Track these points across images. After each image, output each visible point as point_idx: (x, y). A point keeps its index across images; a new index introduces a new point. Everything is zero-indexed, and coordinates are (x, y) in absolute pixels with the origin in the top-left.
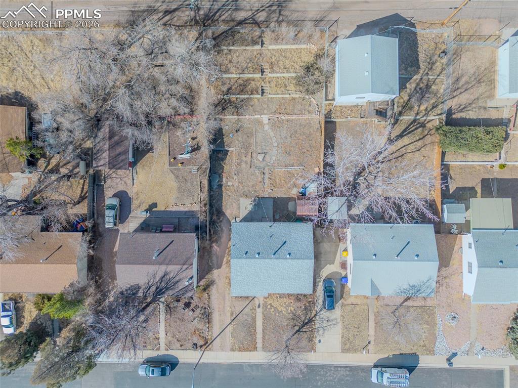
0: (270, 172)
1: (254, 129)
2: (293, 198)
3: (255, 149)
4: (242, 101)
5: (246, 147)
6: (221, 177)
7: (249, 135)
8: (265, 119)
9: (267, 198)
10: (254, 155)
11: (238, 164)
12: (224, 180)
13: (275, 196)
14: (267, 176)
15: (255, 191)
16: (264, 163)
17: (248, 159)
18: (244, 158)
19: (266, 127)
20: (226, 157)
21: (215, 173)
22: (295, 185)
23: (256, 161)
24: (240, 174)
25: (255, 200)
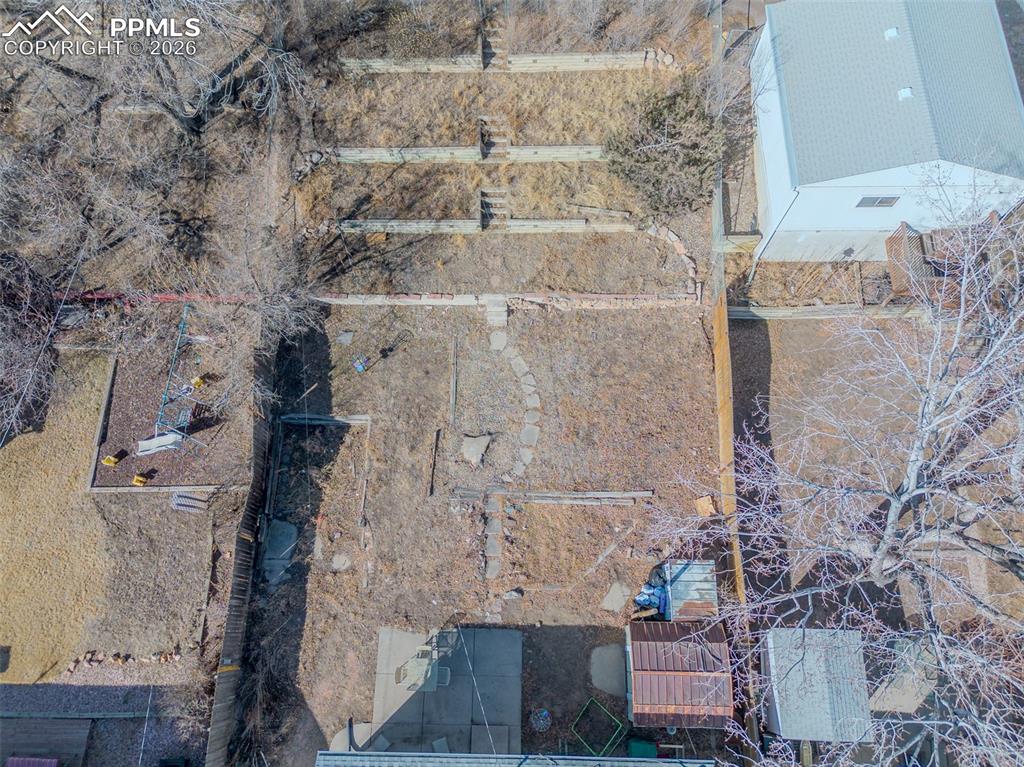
0: (512, 512)
1: (451, 346)
2: (608, 628)
3: (450, 417)
4: (410, 244)
5: (417, 411)
6: (304, 531)
7: (430, 366)
8: (493, 307)
9: (495, 626)
10: (448, 443)
11: (379, 479)
12: (319, 545)
13: (530, 621)
14: (497, 528)
15: (446, 595)
16: (488, 473)
17: (424, 458)
18: (404, 454)
19: (499, 341)
20: (337, 452)
21: (284, 518)
22: (616, 573)
23: (452, 468)
24: (385, 521)
25: (442, 637)
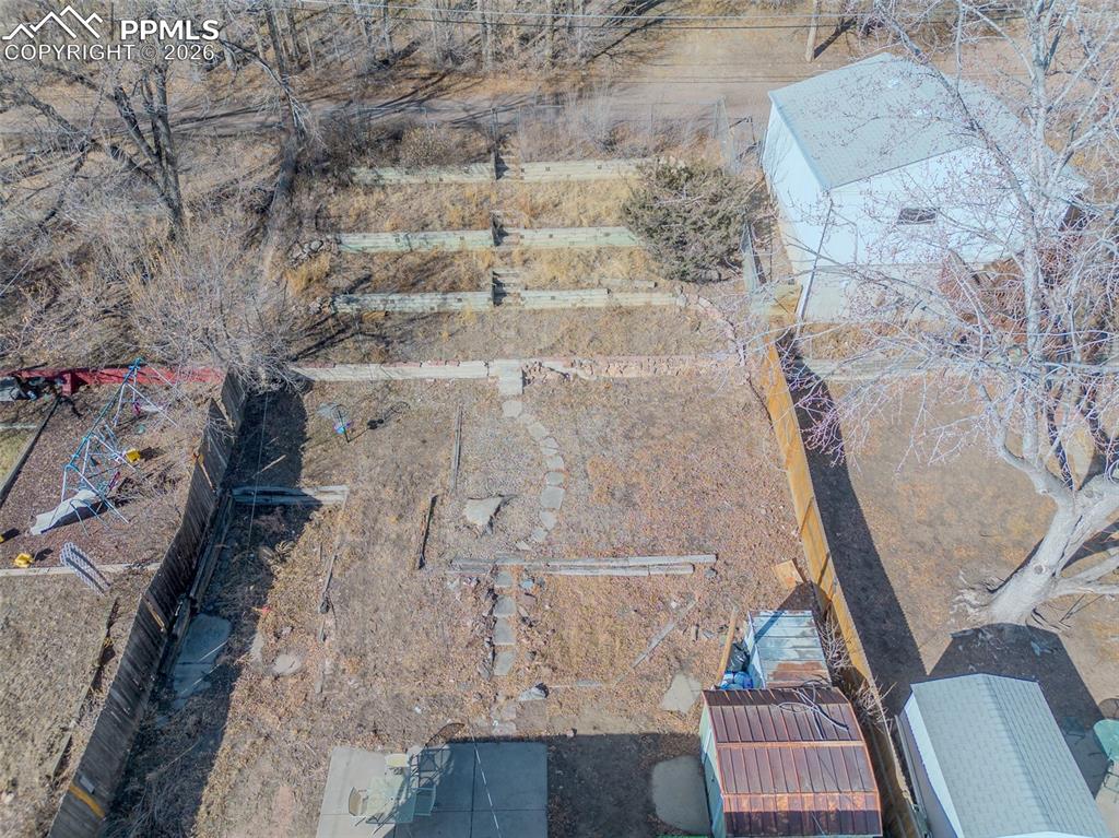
0: (529, 586)
1: (455, 415)
2: (673, 735)
3: (450, 483)
4: (412, 320)
5: (408, 480)
6: (241, 626)
7: (427, 436)
9: (506, 739)
10: (446, 510)
11: (353, 553)
12: (258, 644)
13: (559, 730)
15: (436, 700)
16: (499, 538)
17: (414, 525)
18: (389, 524)
19: (512, 409)
20: (300, 533)
21: (215, 612)
23: (451, 535)
24: (356, 604)
25: (427, 757)
